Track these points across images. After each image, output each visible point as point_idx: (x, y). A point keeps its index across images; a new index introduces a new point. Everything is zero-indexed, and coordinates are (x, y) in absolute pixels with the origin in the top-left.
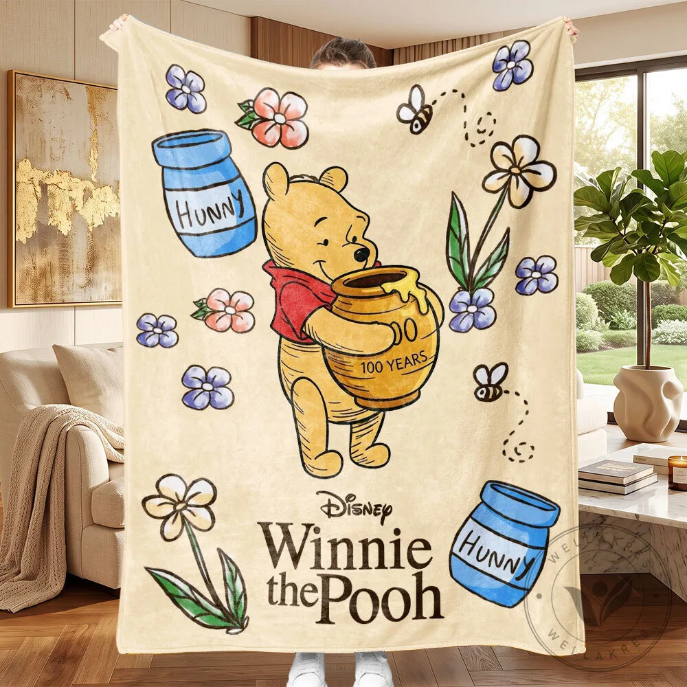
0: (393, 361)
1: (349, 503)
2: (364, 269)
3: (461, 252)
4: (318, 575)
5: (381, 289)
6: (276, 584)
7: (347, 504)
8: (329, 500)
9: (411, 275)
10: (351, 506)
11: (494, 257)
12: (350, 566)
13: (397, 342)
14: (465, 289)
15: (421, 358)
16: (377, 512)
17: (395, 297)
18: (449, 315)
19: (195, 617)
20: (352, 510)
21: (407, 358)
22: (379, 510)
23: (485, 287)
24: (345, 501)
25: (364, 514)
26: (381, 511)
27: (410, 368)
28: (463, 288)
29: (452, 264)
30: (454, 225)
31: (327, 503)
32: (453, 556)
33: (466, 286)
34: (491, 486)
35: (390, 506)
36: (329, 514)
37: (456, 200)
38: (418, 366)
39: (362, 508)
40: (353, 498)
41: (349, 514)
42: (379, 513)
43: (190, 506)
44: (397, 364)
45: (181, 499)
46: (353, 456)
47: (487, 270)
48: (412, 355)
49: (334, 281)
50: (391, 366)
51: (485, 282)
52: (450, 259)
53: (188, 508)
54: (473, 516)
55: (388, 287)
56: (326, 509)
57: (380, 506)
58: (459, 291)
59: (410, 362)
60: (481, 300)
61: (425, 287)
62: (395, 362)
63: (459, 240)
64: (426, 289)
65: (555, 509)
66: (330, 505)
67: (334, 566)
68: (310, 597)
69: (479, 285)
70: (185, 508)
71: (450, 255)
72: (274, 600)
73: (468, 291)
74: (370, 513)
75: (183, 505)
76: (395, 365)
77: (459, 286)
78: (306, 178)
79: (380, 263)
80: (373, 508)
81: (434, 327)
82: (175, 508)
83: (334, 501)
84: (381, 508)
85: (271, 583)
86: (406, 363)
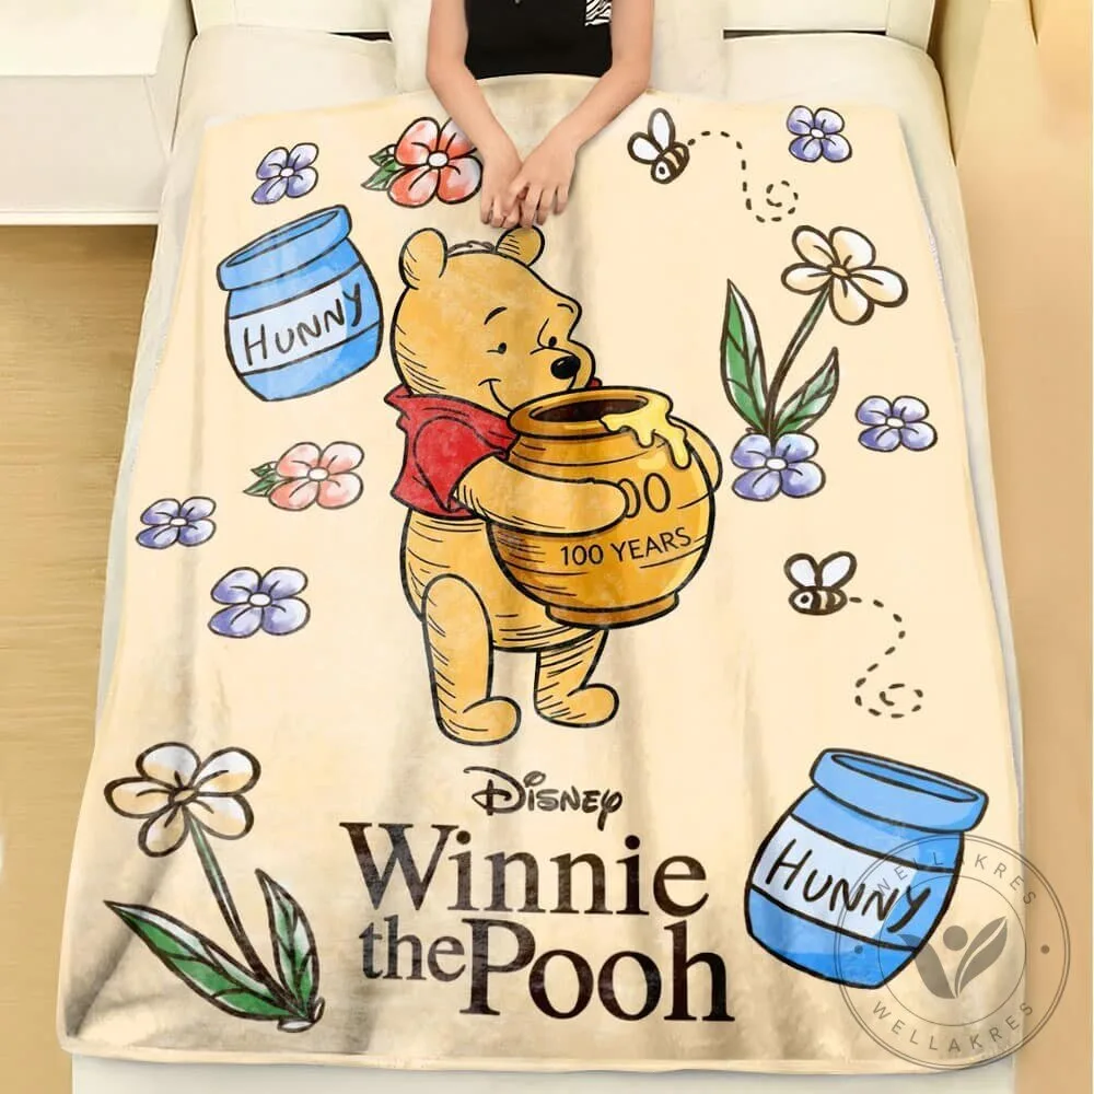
0: (624, 544)
1: (531, 787)
2: (569, 391)
3: (750, 372)
4: (465, 921)
5: (600, 425)
6: (380, 937)
7: (527, 790)
9: (657, 405)
10: (535, 793)
12: (532, 903)
13: (630, 512)
14: (758, 432)
15: (677, 541)
16: (591, 804)
17: (627, 438)
18: (731, 473)
19: (216, 996)
20: (536, 800)
21: (650, 539)
22: (595, 801)
23: (800, 432)
24: (523, 784)
26: (598, 804)
27: (655, 556)
28: (754, 430)
29: (733, 393)
30: (735, 330)
32: (752, 891)
33: (761, 428)
34: (834, 758)
35: (618, 795)
37: (735, 293)
38: (672, 553)
39: (558, 796)
40: (539, 779)
41: (531, 808)
42: (595, 808)
43: (203, 794)
44: (632, 549)
45: (186, 783)
46: (540, 706)
47: (800, 406)
48: (661, 535)
49: (512, 412)
50: (620, 552)
51: (797, 421)
52: (730, 383)
53: (199, 798)
54: (795, 812)
55: (614, 421)
56: (483, 799)
57: (597, 793)
58: (749, 434)
59: (656, 547)
60: (792, 451)
61: (684, 425)
62: (627, 546)
63: (745, 354)
64: (688, 429)
65: (976, 798)
67: (498, 902)
68: (448, 963)
69: (788, 428)
70: (192, 799)
71: (729, 376)
72: (376, 970)
73: (765, 434)
74: (575, 806)
76: (627, 549)
77: (749, 426)
78: (476, 247)
79: (600, 382)
80: (582, 797)
81: (703, 490)
84: (599, 798)
85: (368, 935)
86: (649, 549)
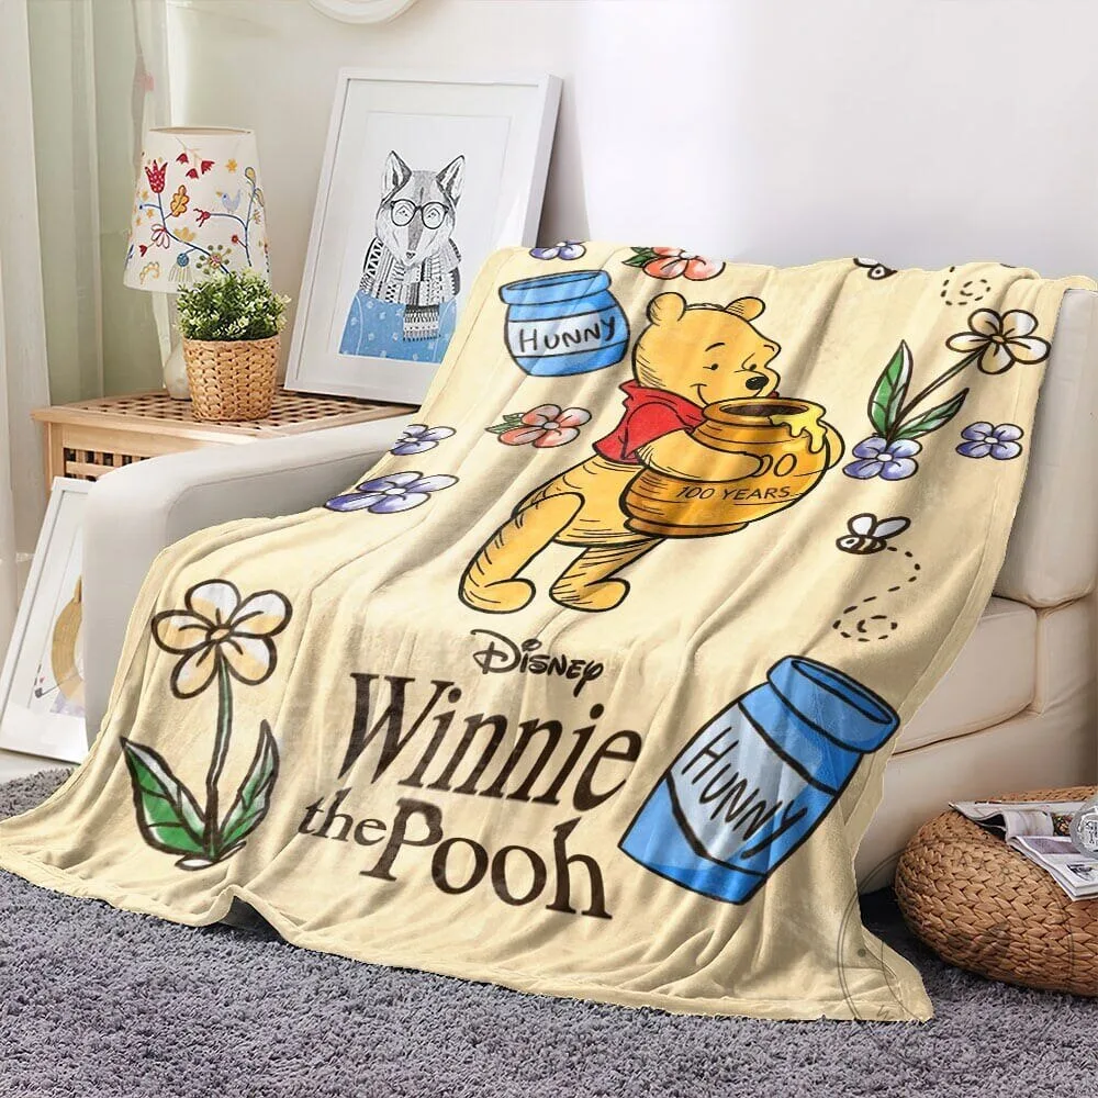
8: (492, 644)
11: (937, 412)
25: (549, 673)
31: (486, 648)
36: (486, 668)
66: (491, 651)
75: (225, 632)
82: (208, 636)
83: (500, 646)
